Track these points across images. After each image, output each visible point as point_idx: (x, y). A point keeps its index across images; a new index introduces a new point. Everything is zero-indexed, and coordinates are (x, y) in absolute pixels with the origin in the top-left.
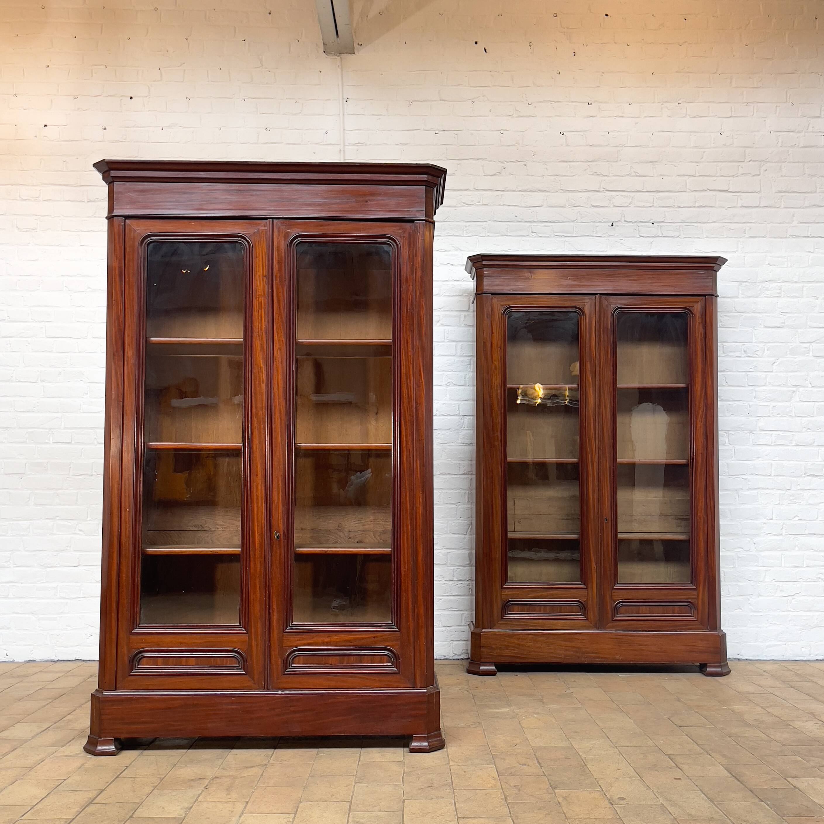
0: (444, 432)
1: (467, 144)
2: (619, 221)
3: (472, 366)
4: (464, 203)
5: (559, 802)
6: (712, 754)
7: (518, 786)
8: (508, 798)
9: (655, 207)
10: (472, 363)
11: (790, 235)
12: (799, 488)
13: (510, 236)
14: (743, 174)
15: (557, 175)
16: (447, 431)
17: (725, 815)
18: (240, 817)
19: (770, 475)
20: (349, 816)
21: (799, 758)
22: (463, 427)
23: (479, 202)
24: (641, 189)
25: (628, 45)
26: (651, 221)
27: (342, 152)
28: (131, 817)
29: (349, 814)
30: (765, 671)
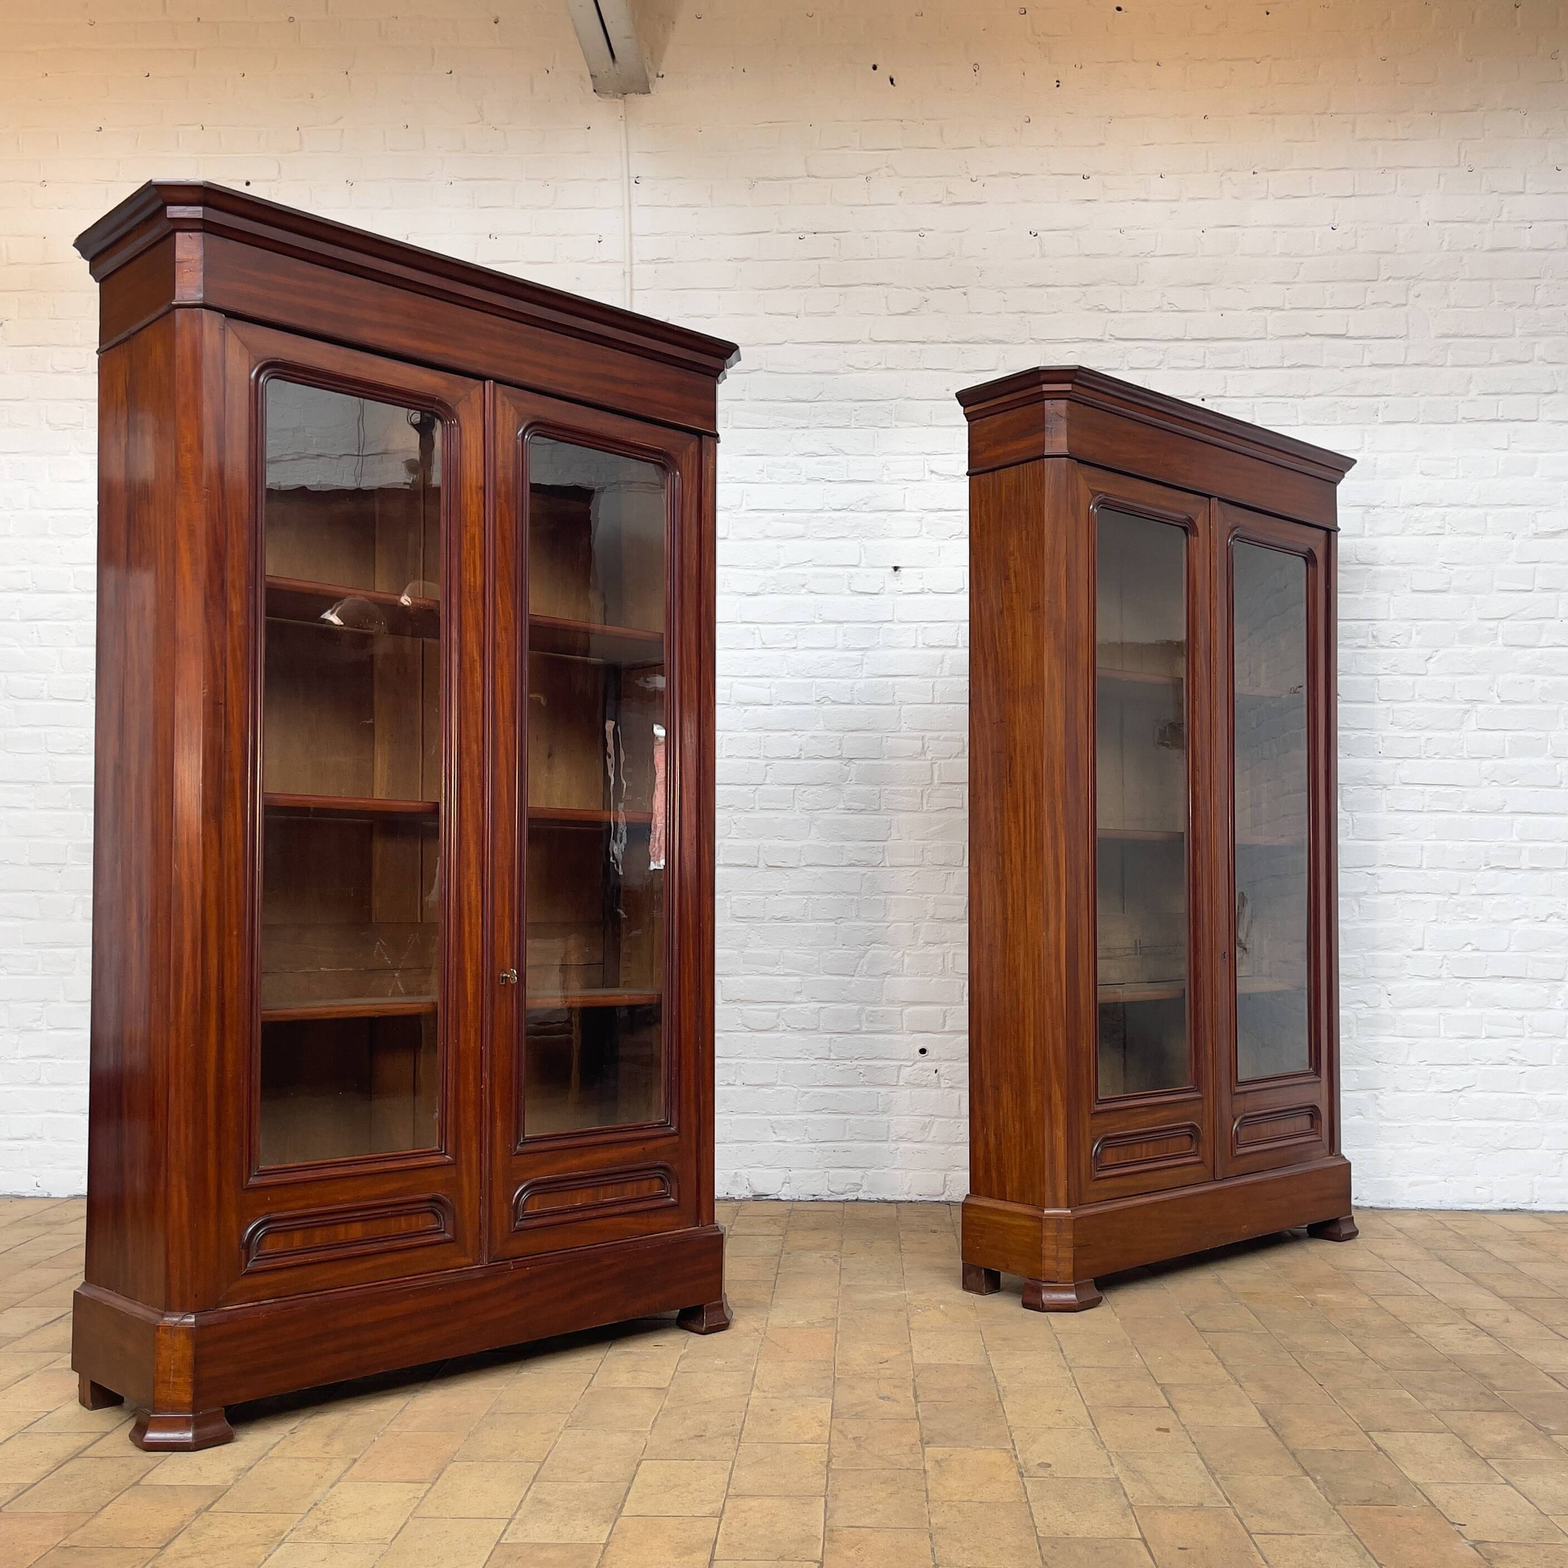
0: (814, 789)
1: (857, 257)
4: (852, 366)
5: (924, 1470)
6: (1245, 1385)
7: (860, 1437)
8: (834, 1460)
9: (1208, 369)
11: (1463, 418)
12: (1474, 891)
13: (937, 426)
14: (1373, 304)
15: (1023, 312)
16: (819, 787)
17: (1227, 1499)
18: (331, 1487)
19: (1420, 867)
20: (529, 1489)
21: (1407, 1395)
23: (879, 364)
24: (1181, 337)
25: (1158, 64)
26: (1202, 395)
27: (627, 275)
28: (137, 1483)
29: (530, 1486)
30: (1399, 1230)
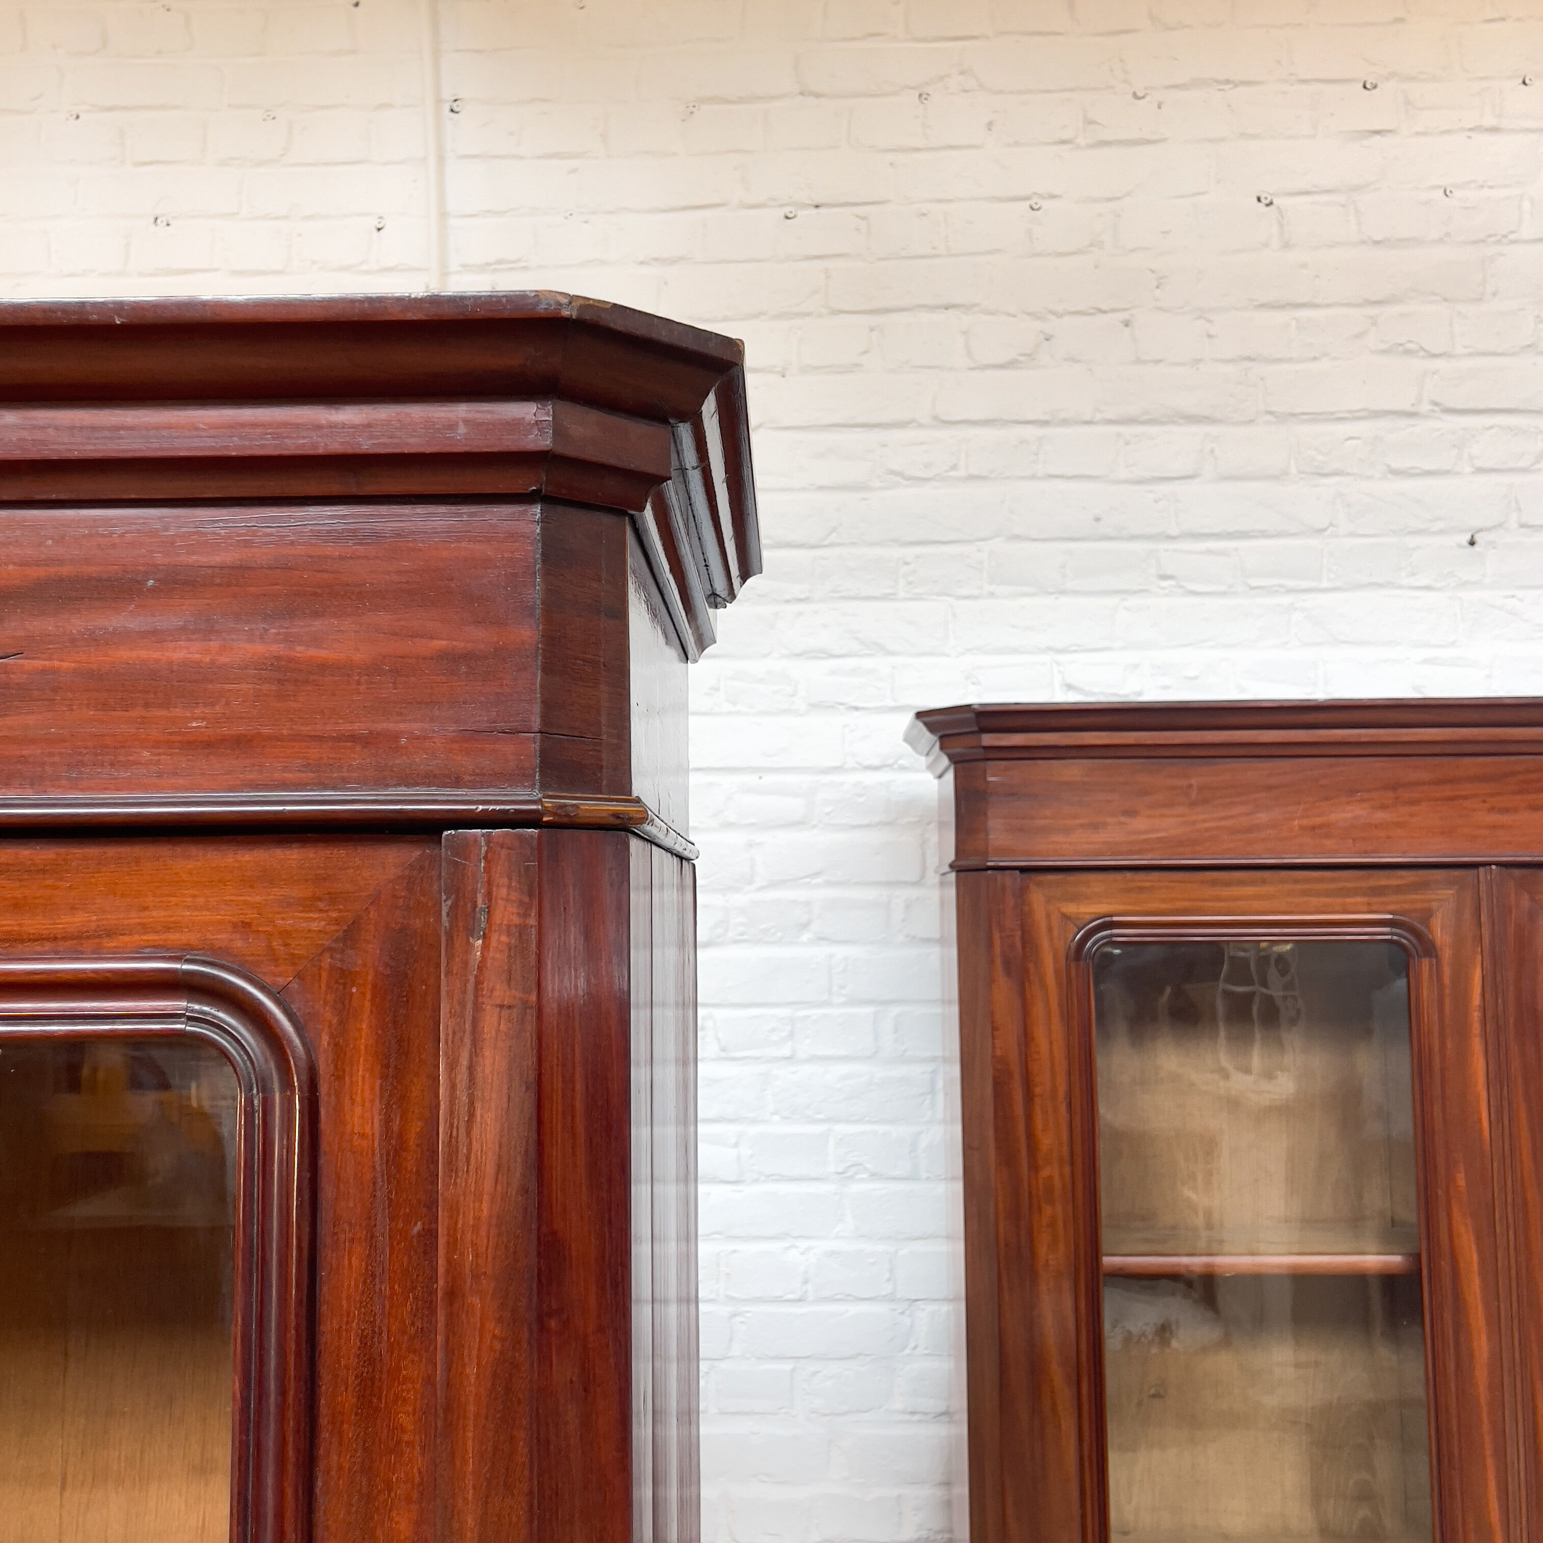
2: (1500, 526)
3: (940, 1097)
10: (940, 1084)
15: (1249, 359)
22: (912, 1345)
23: (954, 467)
